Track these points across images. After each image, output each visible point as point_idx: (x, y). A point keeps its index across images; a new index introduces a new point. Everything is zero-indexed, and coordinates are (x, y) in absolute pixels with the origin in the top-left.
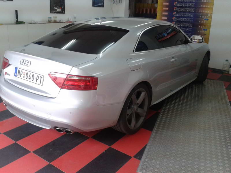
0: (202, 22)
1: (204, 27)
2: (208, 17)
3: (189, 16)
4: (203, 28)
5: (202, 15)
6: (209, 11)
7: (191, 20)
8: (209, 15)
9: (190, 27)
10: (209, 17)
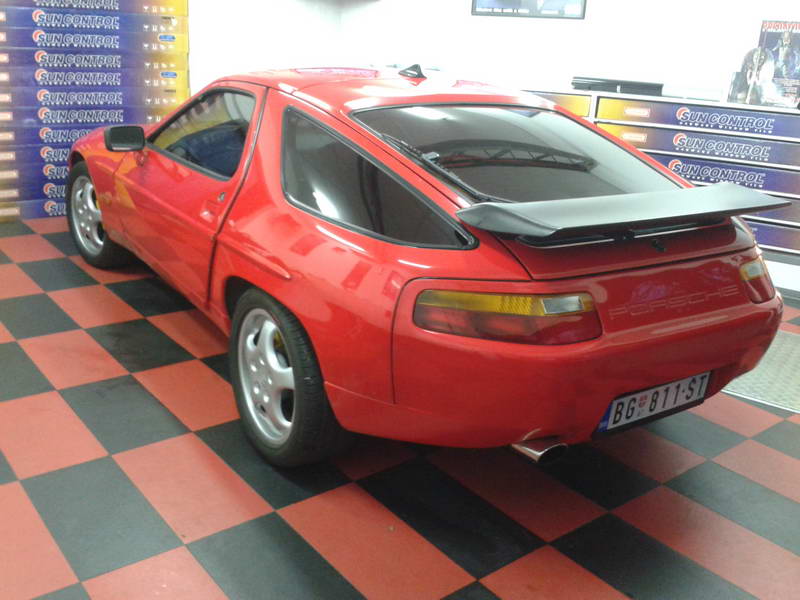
0: (155, 48)
1: (164, 65)
2: (171, 28)
3: (102, 28)
4: (160, 68)
5: (150, 24)
6: (171, 9)
7: (113, 43)
8: (174, 22)
9: (114, 70)
10: (175, 27)
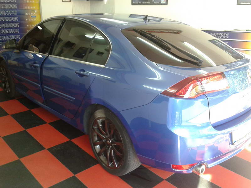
3: (12, 14)
5: (28, 12)
6: (34, 7)
9: (17, 28)
10: (36, 13)
